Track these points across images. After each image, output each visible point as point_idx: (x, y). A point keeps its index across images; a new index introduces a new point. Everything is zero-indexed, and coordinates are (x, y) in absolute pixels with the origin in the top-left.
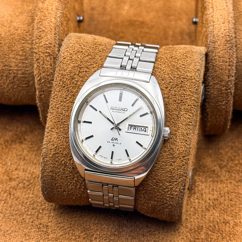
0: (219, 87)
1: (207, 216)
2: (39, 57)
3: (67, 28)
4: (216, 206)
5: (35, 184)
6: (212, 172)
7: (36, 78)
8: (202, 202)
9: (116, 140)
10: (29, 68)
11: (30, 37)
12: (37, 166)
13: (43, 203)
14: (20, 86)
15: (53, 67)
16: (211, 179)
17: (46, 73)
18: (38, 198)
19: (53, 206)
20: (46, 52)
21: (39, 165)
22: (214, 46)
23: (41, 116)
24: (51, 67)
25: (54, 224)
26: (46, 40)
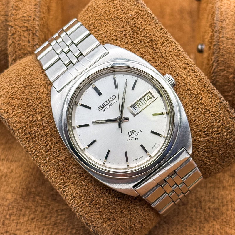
0: (226, 74)
2: (15, 32)
4: (217, 217)
7: (10, 56)
12: (5, 162)
13: (10, 206)
15: (31, 45)
17: (22, 51)
18: (5, 200)
19: (23, 211)
20: (24, 26)
22: (222, 26)
24: (29, 44)
25: (24, 232)
26: (24, 11)
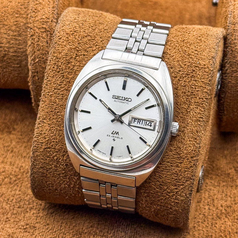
1: (218, 224)
2: (33, 33)
3: (68, 2)
4: (229, 214)
5: (23, 180)
6: (226, 176)
7: (29, 56)
8: (213, 209)
9: (116, 134)
10: (21, 45)
11: (25, 10)
12: (27, 160)
13: (31, 201)
14: (11, 66)
15: (49, 45)
16: (224, 184)
17: (41, 52)
18: (26, 195)
19: (42, 205)
20: (43, 27)
21: (29, 159)
23: (33, 101)
24: (47, 44)
25: (43, 225)
26: (42, 13)
